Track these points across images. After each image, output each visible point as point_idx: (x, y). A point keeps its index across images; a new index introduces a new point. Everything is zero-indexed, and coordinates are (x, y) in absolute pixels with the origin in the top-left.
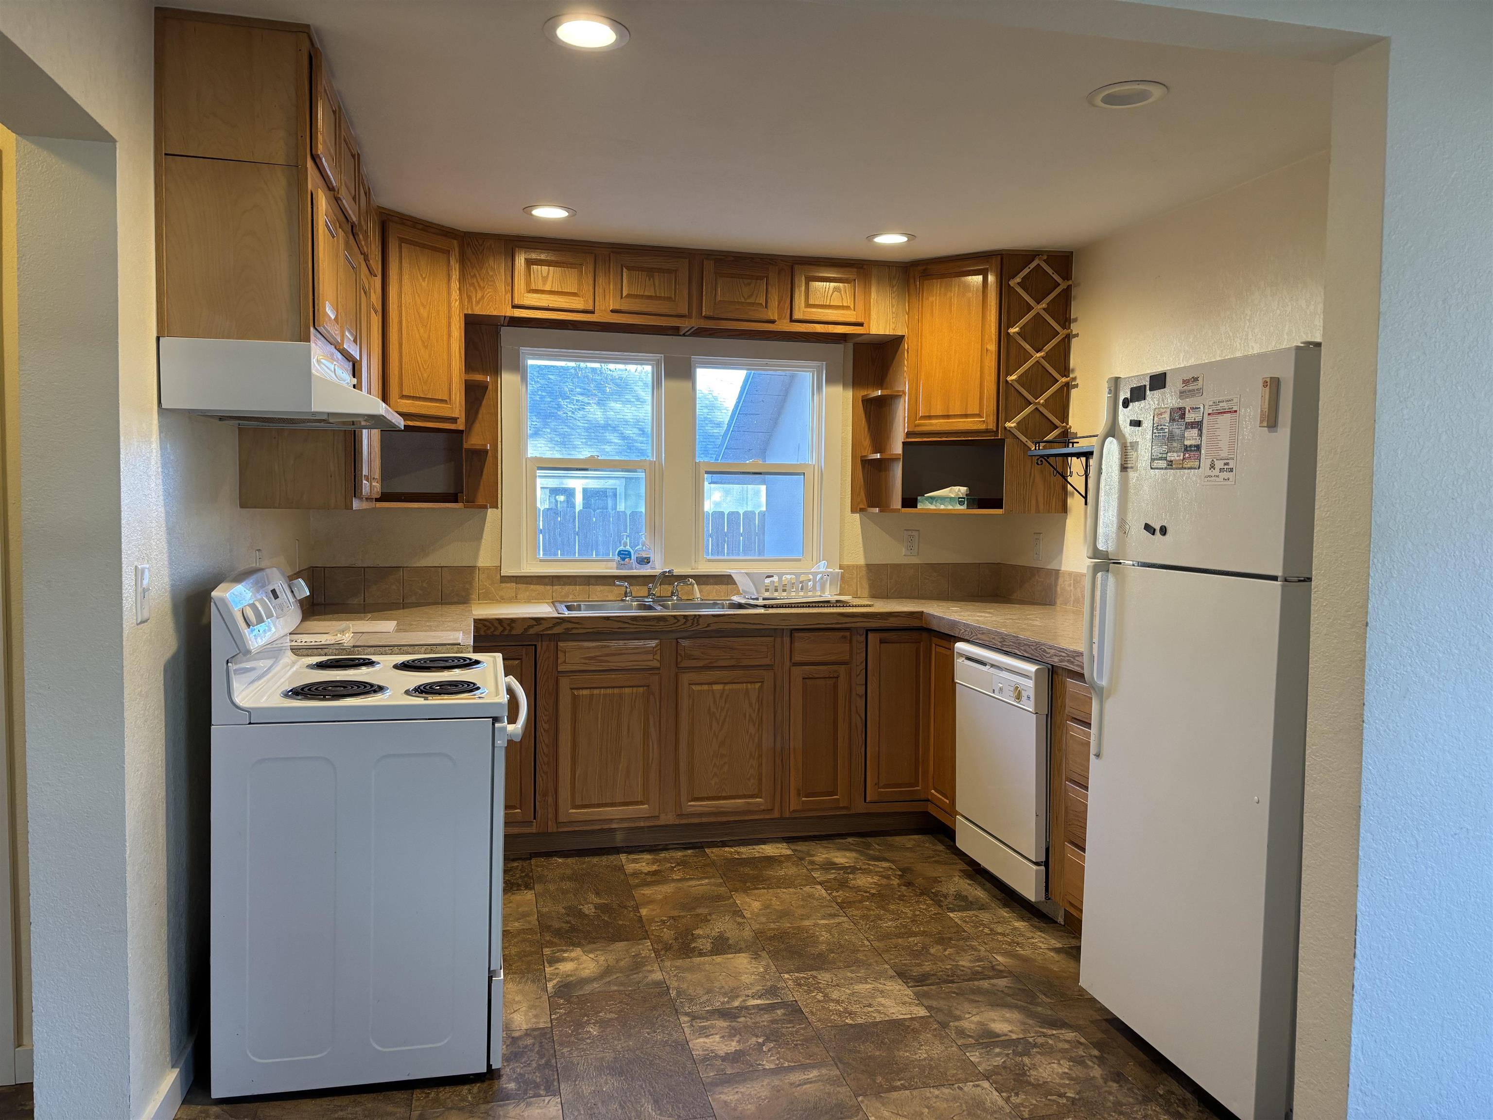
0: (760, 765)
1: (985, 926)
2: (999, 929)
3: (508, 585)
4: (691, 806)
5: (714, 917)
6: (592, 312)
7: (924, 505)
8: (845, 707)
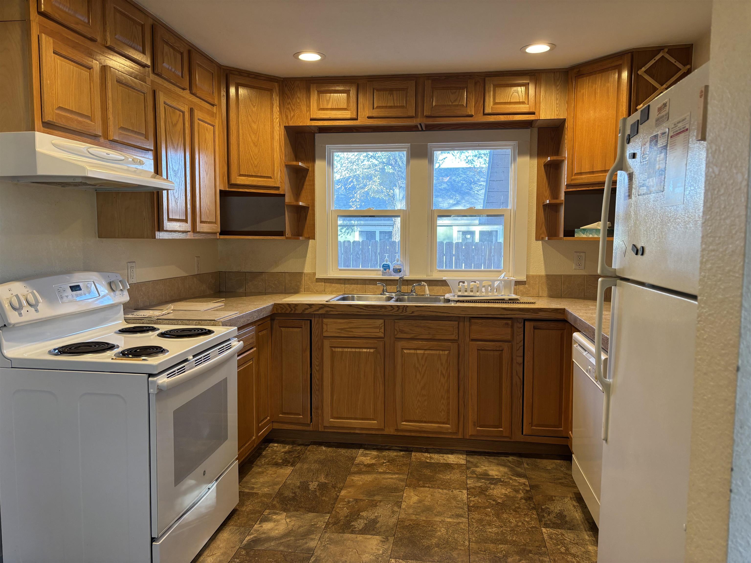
0: (448, 404)
1: (563, 544)
2: (573, 550)
3: (320, 283)
4: (403, 424)
5: (382, 504)
6: (356, 119)
7: (579, 235)
8: (507, 371)
